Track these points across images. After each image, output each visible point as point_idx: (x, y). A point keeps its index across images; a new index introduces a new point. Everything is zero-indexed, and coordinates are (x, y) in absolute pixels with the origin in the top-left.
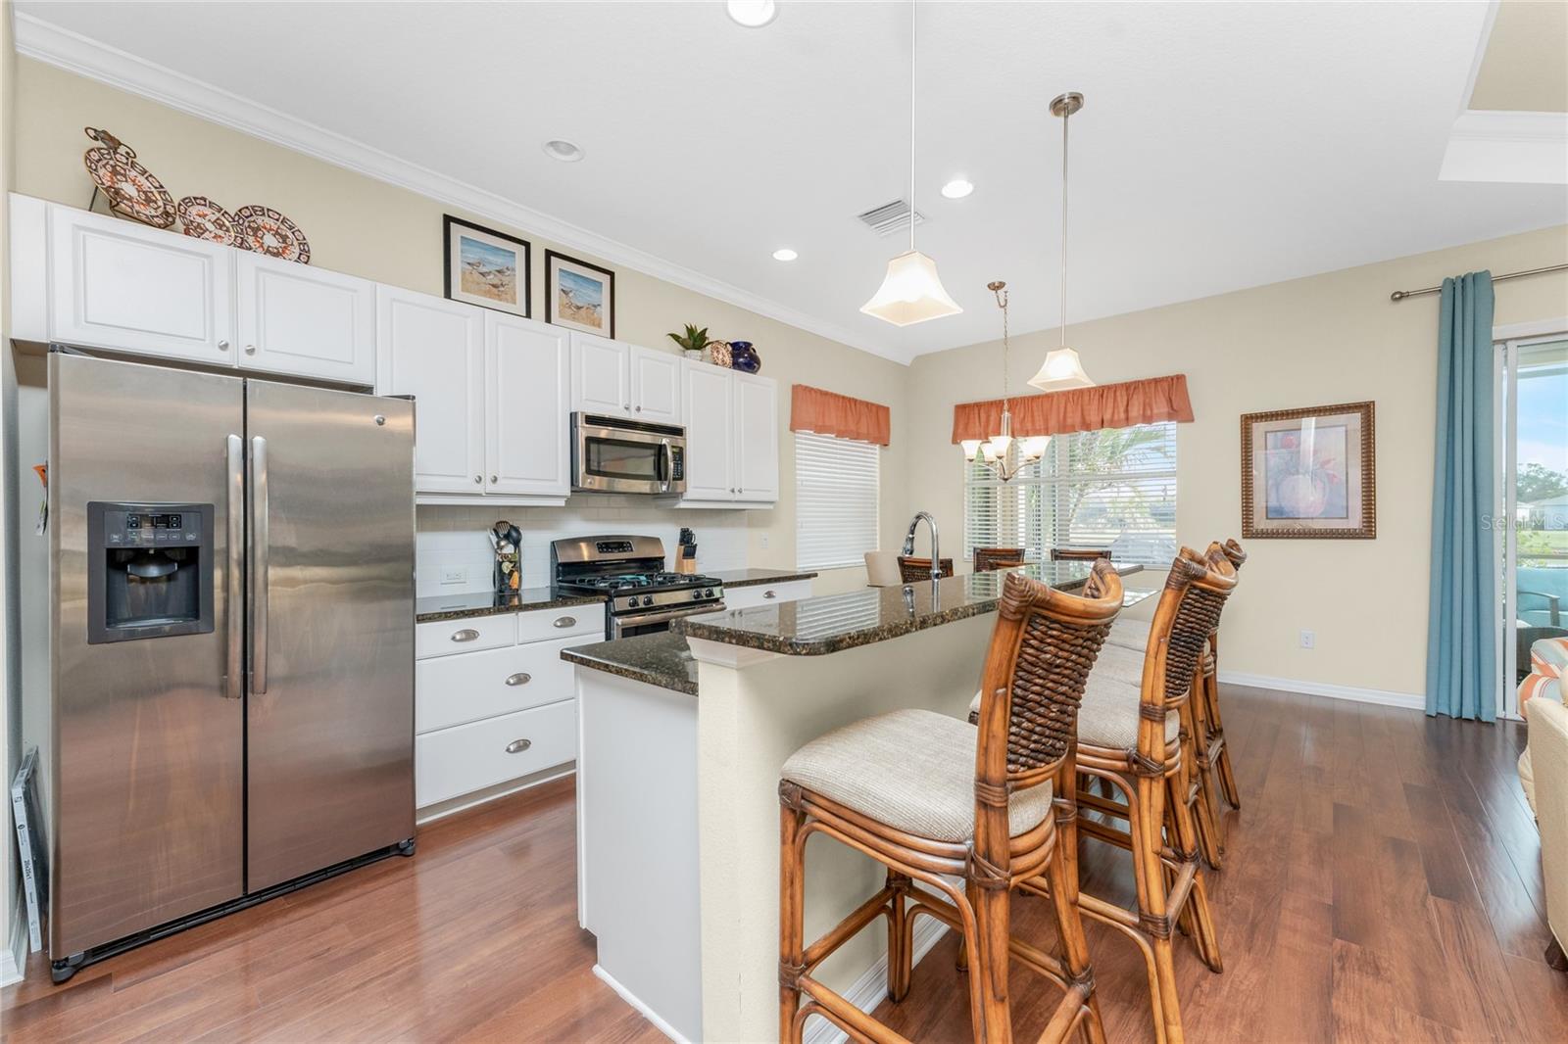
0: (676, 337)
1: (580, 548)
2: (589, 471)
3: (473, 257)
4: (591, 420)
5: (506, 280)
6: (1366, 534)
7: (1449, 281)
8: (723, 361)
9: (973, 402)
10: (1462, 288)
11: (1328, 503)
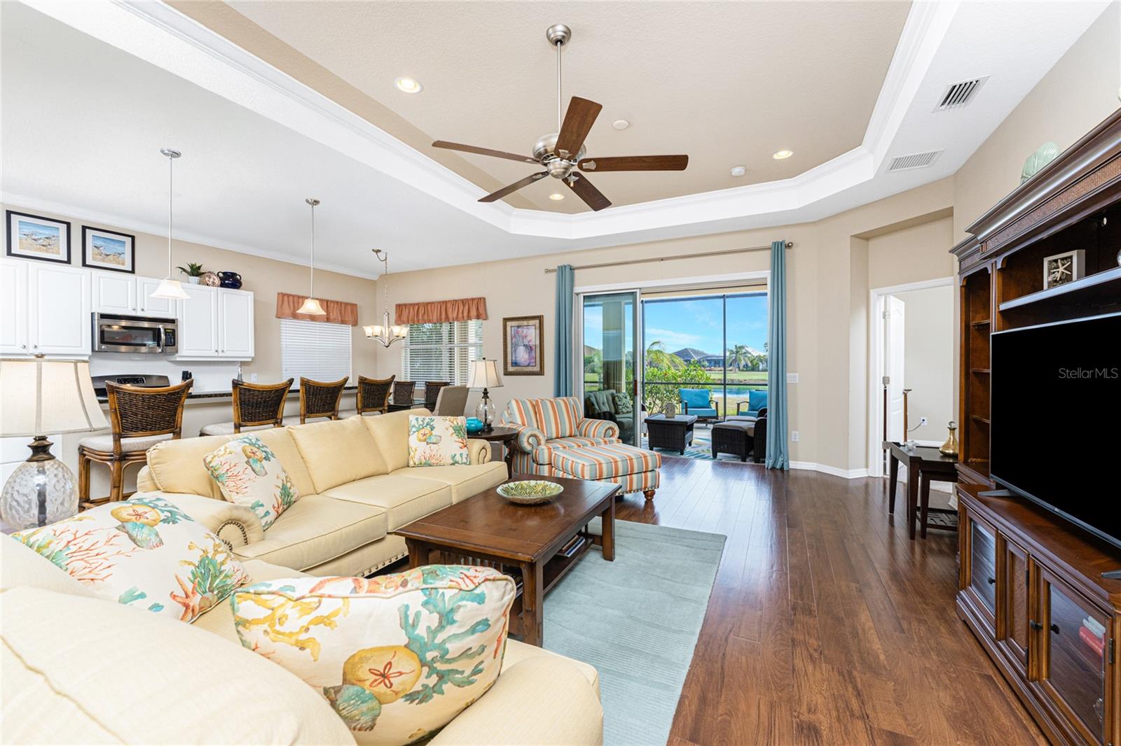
0: (184, 270)
2: (104, 342)
3: (27, 231)
4: (103, 316)
5: (51, 242)
6: (541, 373)
7: (559, 267)
8: (213, 283)
9: (403, 303)
10: (562, 269)
11: (529, 359)
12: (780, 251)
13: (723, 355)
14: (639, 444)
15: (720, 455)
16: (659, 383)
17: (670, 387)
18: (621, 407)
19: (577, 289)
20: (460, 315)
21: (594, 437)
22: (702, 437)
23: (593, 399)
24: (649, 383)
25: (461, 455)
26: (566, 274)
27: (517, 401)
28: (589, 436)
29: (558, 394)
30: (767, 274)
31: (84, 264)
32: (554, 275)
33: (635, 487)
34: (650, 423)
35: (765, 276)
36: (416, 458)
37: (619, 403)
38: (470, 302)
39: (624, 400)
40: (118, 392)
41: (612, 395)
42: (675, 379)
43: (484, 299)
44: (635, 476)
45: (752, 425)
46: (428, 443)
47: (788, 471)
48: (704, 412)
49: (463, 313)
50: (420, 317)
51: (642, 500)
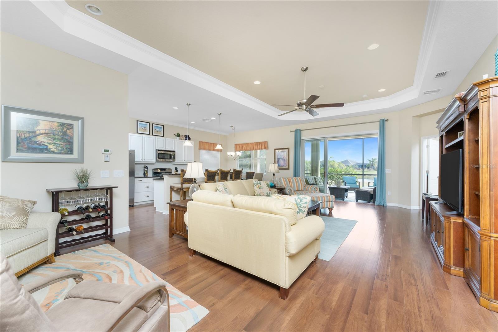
0: (175, 135)
1: (158, 170)
2: (159, 158)
3: (141, 126)
4: (159, 150)
5: (146, 129)
6: (288, 169)
7: (296, 130)
8: (183, 139)
9: (237, 143)
10: (297, 131)
11: (284, 164)
12: (383, 123)
13: (362, 163)
14: (326, 193)
15: (359, 201)
16: (334, 174)
17: (339, 176)
18: (318, 183)
19: (302, 138)
20: (258, 148)
21: (310, 190)
22: (352, 195)
23: (308, 179)
24: (329, 174)
25: (269, 193)
26: (298, 133)
27: (283, 178)
28: (308, 190)
29: (295, 176)
30: (378, 131)
31: (153, 135)
32: (293, 133)
33: (325, 207)
34: (330, 188)
35: (377, 132)
36: (257, 193)
37: (317, 181)
38: (262, 144)
39: (320, 180)
40: (183, 172)
41: (314, 178)
42: (341, 172)
43: (267, 142)
44: (325, 203)
45: (373, 190)
46: (260, 189)
47: (386, 206)
48: (353, 186)
49: (259, 147)
50: (244, 149)
51: (327, 212)
